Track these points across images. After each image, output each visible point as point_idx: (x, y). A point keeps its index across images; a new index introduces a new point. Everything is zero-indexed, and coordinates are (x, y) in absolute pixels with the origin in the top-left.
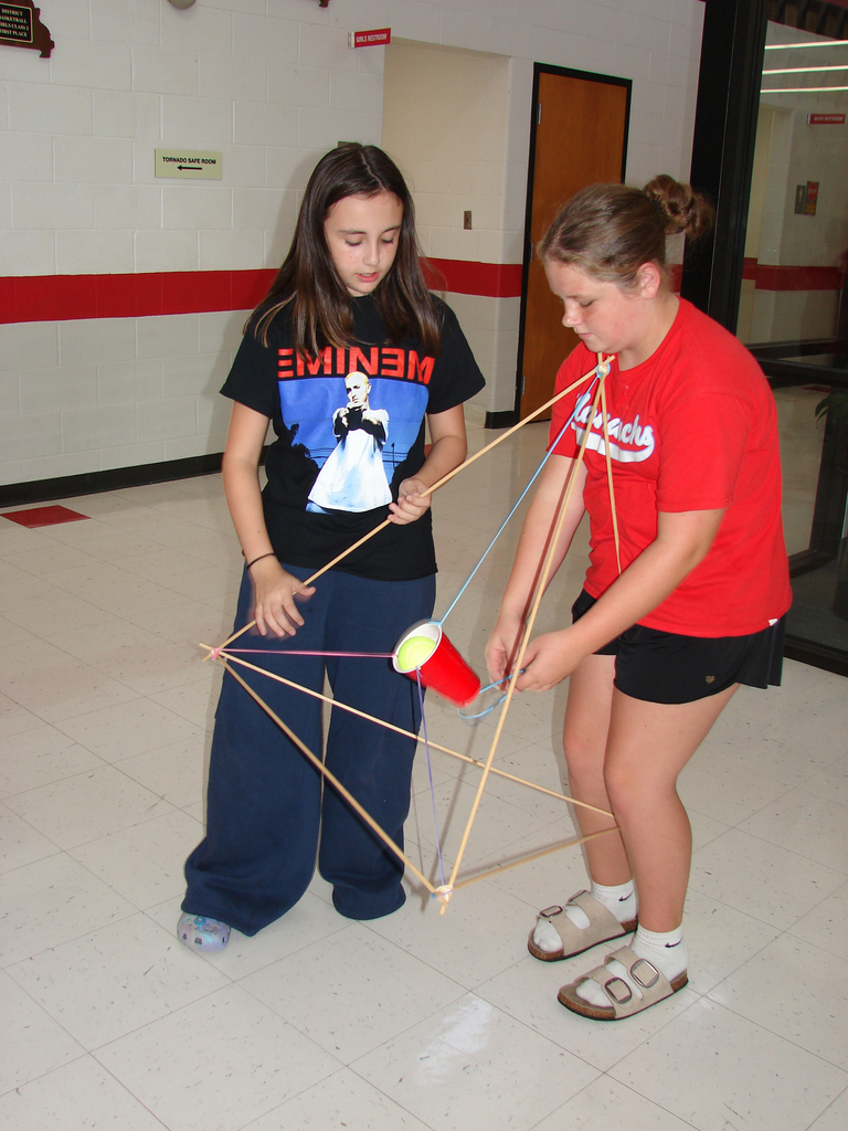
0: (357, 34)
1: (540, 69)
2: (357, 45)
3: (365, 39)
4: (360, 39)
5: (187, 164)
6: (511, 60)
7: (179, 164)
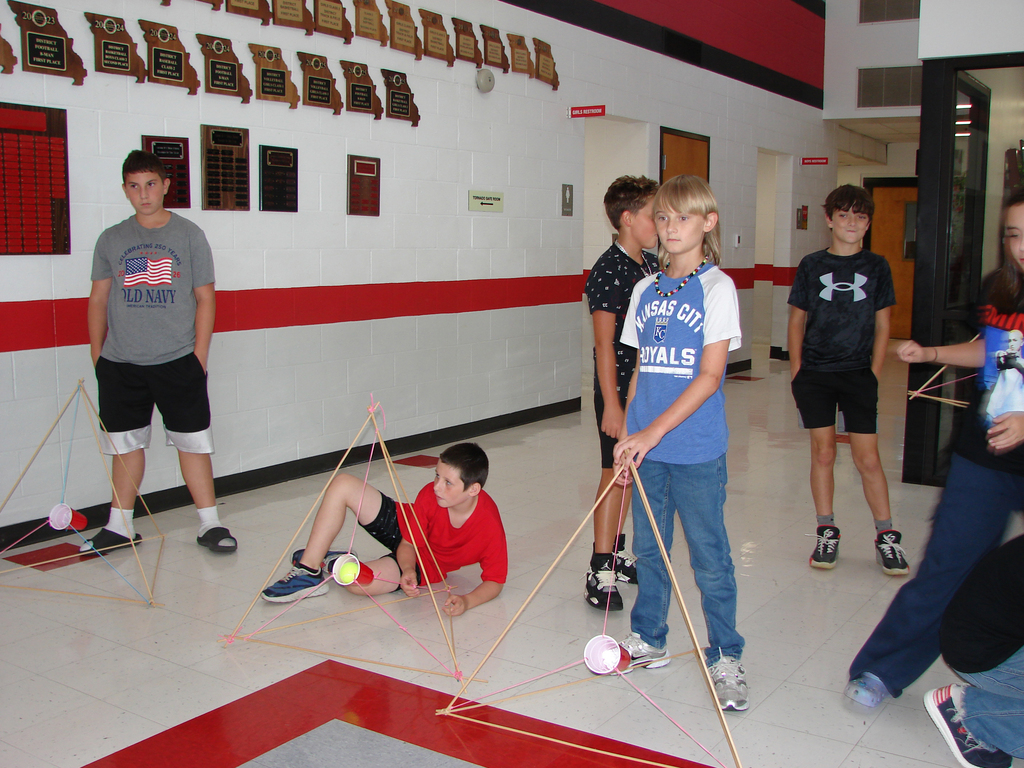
0: (573, 109)
1: (664, 130)
2: (573, 116)
3: (579, 112)
4: (577, 112)
5: (486, 201)
6: (648, 125)
7: (481, 201)
